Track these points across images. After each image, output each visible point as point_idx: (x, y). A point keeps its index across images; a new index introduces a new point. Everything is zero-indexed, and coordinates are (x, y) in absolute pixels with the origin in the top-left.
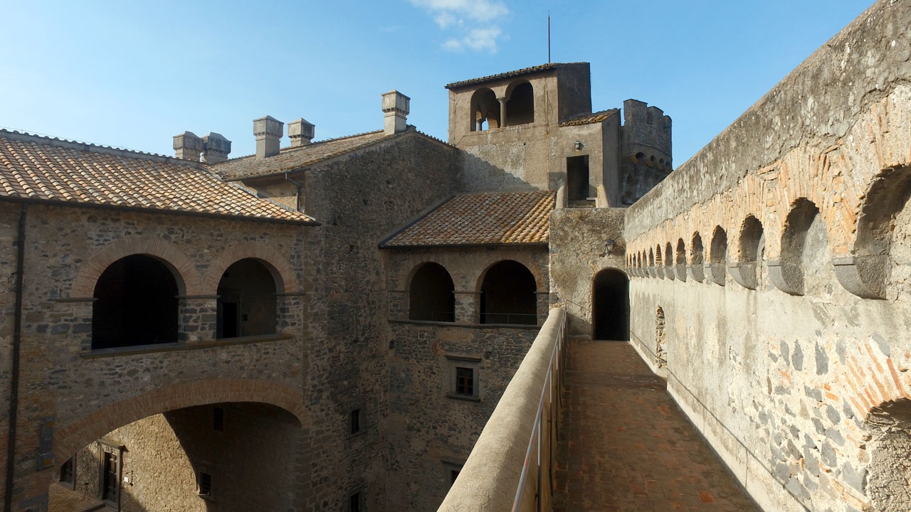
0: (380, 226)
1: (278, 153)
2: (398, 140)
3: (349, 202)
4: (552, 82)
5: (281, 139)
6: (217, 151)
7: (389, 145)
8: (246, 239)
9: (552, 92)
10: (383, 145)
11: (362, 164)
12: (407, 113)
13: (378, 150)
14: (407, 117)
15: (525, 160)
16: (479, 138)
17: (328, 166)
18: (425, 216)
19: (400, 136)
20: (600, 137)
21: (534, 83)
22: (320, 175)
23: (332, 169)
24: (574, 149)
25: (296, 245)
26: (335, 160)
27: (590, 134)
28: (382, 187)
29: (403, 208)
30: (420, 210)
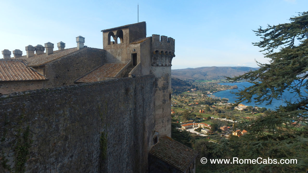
0: (75, 76)
1: (53, 53)
2: (80, 51)
3: (62, 71)
4: (128, 31)
5: (53, 49)
6: (40, 50)
7: (77, 53)
8: (26, 85)
9: (128, 33)
10: (74, 54)
11: (66, 60)
12: (84, 42)
13: (72, 55)
14: (84, 43)
15: (121, 54)
16: (110, 47)
17: (54, 62)
18: (92, 72)
19: (81, 50)
20: (140, 48)
21: (123, 31)
22: (51, 65)
23: (55, 63)
24: (133, 51)
25: (43, 85)
26: (56, 60)
27: (137, 47)
28: (74, 65)
29: (83, 70)
30: (90, 70)
